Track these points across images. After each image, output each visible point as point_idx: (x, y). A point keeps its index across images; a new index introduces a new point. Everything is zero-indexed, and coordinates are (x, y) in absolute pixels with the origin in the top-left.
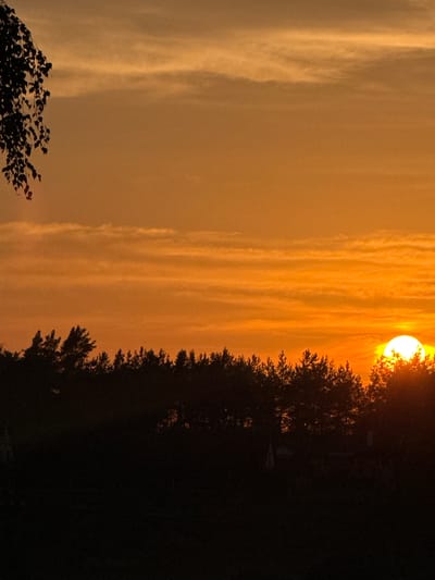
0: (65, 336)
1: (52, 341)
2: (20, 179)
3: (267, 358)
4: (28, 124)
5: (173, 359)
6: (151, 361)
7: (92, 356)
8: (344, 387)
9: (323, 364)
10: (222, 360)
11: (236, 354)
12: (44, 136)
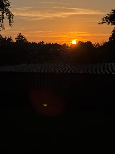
0: (41, 42)
1: (40, 42)
2: (11, 26)
3: (60, 44)
4: (12, 21)
5: (52, 44)
6: (49, 44)
7: (44, 43)
8: (68, 46)
9: (65, 44)
10: (56, 44)
11: (57, 43)
12: (13, 22)
